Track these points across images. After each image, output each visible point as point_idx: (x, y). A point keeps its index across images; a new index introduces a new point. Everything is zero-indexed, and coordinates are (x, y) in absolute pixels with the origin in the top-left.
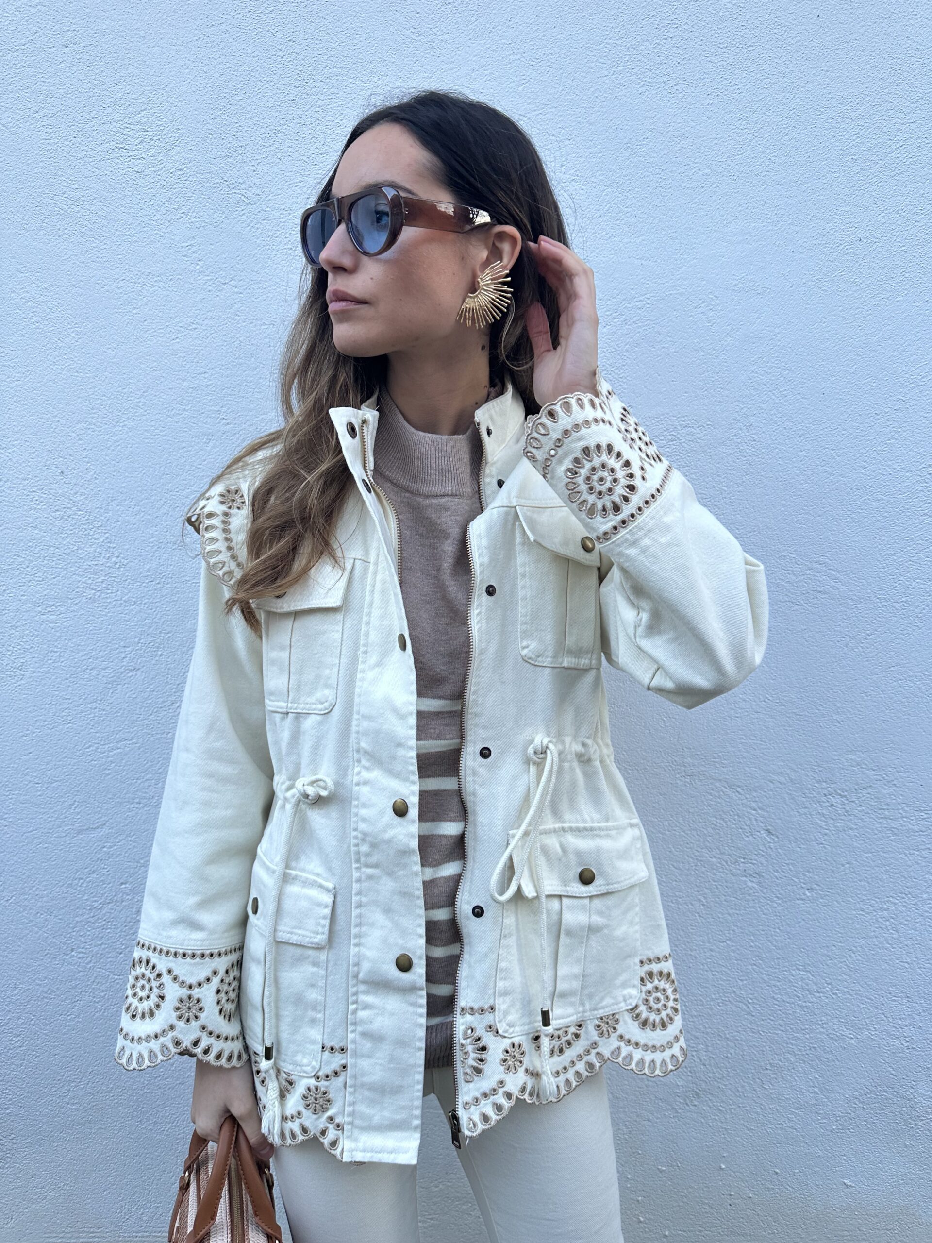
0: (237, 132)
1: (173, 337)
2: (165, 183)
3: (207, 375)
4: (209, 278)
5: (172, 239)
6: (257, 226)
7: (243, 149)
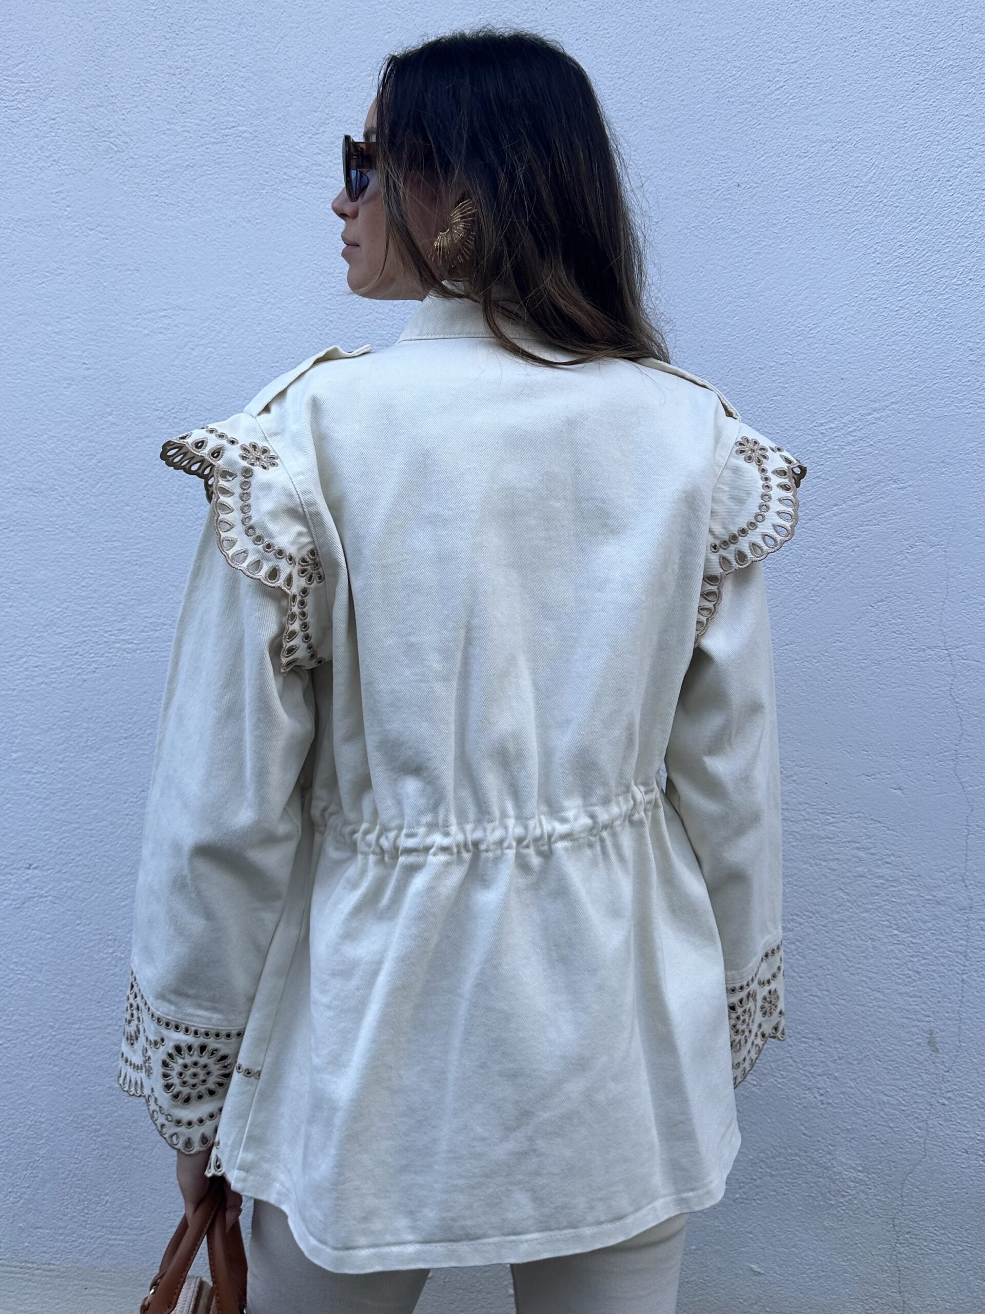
0: (108, 82)
1: (40, 282)
2: (38, 132)
3: (69, 320)
4: (75, 224)
5: (42, 186)
6: (124, 173)
7: (114, 98)
